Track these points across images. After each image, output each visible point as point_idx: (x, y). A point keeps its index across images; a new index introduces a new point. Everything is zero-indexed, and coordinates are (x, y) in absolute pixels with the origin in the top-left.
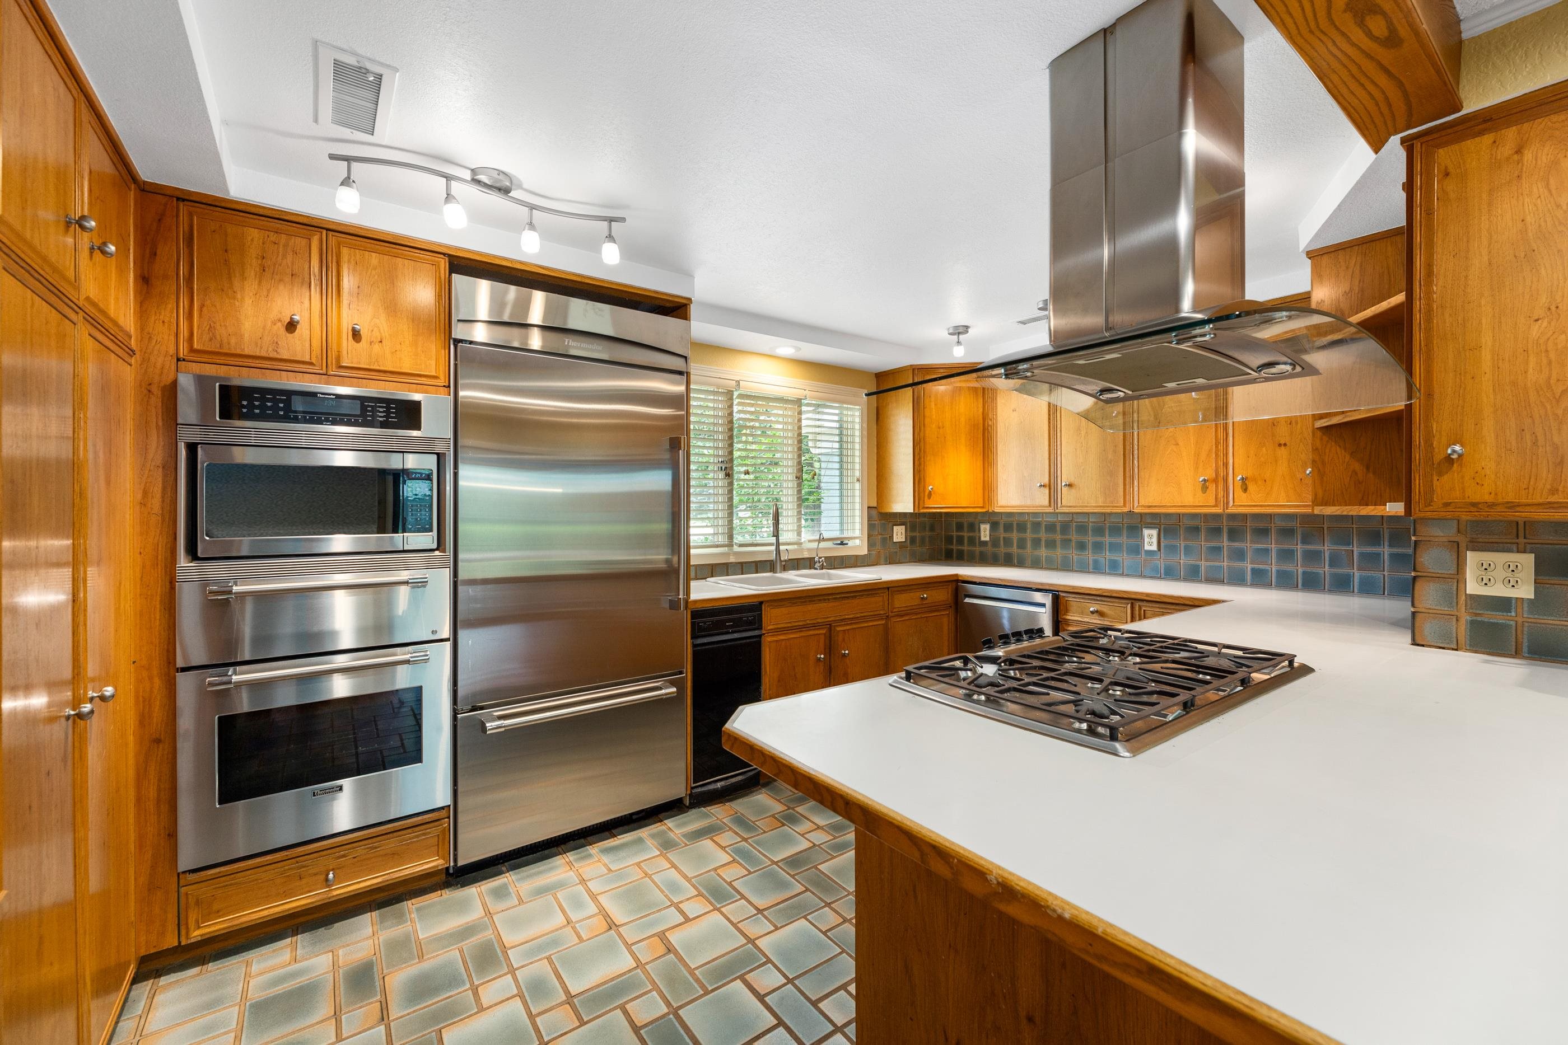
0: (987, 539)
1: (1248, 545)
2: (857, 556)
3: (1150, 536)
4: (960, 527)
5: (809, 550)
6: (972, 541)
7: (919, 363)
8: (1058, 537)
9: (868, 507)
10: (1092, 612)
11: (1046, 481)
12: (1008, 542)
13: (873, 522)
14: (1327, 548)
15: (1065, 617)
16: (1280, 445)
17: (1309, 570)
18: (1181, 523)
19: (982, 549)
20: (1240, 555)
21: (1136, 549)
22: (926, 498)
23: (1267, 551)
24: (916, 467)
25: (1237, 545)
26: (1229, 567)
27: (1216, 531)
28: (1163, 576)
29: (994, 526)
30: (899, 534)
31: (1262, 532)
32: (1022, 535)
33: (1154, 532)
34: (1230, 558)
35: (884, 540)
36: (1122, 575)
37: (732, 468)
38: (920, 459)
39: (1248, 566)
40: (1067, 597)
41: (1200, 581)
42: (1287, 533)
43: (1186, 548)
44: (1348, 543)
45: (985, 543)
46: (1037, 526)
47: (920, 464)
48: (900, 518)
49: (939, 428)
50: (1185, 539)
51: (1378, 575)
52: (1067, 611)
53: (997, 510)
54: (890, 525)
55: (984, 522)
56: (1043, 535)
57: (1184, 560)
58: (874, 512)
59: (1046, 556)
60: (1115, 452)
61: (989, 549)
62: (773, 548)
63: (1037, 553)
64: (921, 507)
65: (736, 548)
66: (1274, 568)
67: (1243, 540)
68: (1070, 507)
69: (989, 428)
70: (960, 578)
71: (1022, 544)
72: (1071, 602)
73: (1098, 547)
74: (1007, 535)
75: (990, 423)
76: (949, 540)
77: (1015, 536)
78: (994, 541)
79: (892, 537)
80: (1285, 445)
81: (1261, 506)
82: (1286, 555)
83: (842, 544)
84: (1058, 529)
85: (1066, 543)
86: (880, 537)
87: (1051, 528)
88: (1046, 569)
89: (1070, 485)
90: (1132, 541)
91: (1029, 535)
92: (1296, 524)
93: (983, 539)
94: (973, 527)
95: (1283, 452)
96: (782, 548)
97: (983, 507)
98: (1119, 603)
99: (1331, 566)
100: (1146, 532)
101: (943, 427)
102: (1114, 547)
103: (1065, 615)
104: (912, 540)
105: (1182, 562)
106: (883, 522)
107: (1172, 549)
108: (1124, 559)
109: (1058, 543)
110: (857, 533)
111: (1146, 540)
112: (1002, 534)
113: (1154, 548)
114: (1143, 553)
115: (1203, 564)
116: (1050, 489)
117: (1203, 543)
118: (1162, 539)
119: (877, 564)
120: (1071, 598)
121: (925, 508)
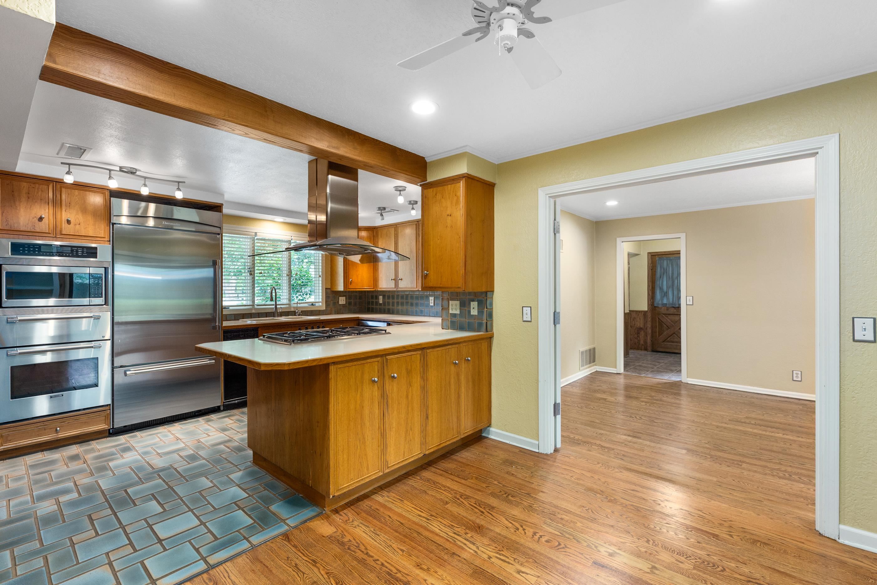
0: (382, 302)
2: (320, 310)
3: (432, 300)
4: (372, 297)
5: (294, 307)
6: (377, 303)
9: (326, 289)
11: (394, 278)
12: (389, 303)
13: (328, 295)
19: (380, 307)
21: (428, 306)
22: (349, 284)
24: (345, 271)
28: (436, 316)
29: (383, 297)
30: (342, 301)
32: (393, 301)
33: (433, 298)
35: (334, 304)
36: (424, 316)
37: (254, 271)
38: (346, 267)
45: (381, 304)
46: (398, 296)
48: (340, 294)
53: (379, 290)
54: (338, 296)
55: (381, 295)
56: (400, 300)
58: (329, 291)
59: (401, 309)
61: (382, 307)
62: (274, 306)
63: (398, 308)
65: (256, 307)
68: (402, 288)
70: (360, 319)
71: (393, 304)
73: (417, 305)
74: (388, 301)
76: (369, 303)
77: (391, 301)
78: (384, 303)
79: (338, 302)
83: (312, 305)
84: (402, 297)
85: (407, 303)
86: (332, 302)
88: (401, 314)
89: (401, 279)
90: (427, 302)
91: (395, 300)
93: (380, 302)
94: (377, 298)
96: (278, 306)
97: (374, 288)
100: (430, 298)
102: (421, 305)
104: (350, 304)
106: (334, 295)
107: (438, 305)
108: (425, 309)
109: (405, 303)
110: (320, 300)
111: (430, 301)
112: (386, 300)
113: (433, 304)
114: (430, 307)
116: (395, 282)
118: (435, 301)
119: (330, 314)
121: (348, 289)
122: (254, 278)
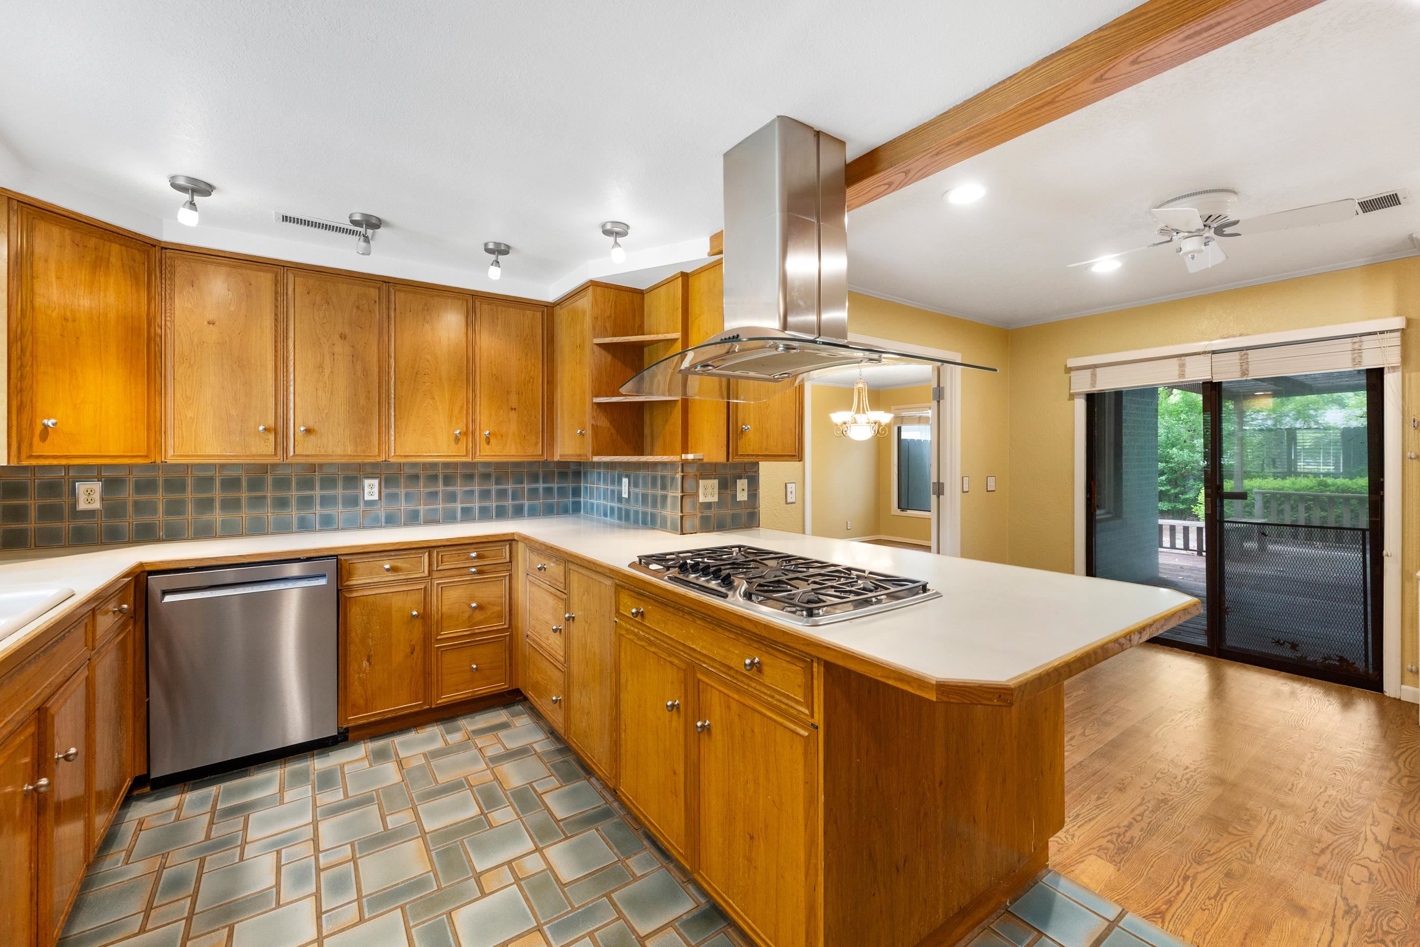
0: (96, 506)
1: (459, 488)
6: (52, 512)
8: (244, 495)
10: (388, 570)
11: (271, 422)
12: (143, 507)
14: (510, 487)
15: (347, 583)
16: (512, 409)
17: (499, 504)
18: (402, 472)
19: (81, 522)
20: (452, 497)
21: (353, 501)
22: (36, 439)
23: (472, 492)
24: (13, 382)
25: (449, 488)
26: (444, 509)
27: (433, 478)
28: (383, 524)
29: (112, 484)
31: (469, 477)
32: (177, 496)
33: (376, 482)
34: (444, 501)
36: (337, 529)
38: (22, 367)
39: (459, 506)
40: (351, 560)
41: (420, 524)
42: (486, 477)
43: (407, 495)
44: (522, 483)
45: (91, 513)
47: (22, 378)
49: (66, 319)
50: (405, 487)
51: (536, 502)
52: (350, 575)
55: (85, 479)
56: (217, 494)
57: (403, 506)
59: (223, 521)
61: (99, 523)
63: (206, 517)
64: (24, 455)
66: (476, 505)
67: (455, 485)
68: (307, 456)
69: (158, 339)
70: (147, 568)
71: (175, 508)
72: (356, 565)
73: (305, 502)
74: (143, 497)
77: (160, 497)
78: (112, 509)
80: (515, 409)
81: (499, 456)
82: (485, 494)
84: (244, 484)
85: (256, 502)
87: (231, 484)
89: (307, 431)
90: (349, 492)
91: (190, 495)
92: (491, 470)
93: (83, 506)
94: (55, 489)
95: (513, 415)
97: (146, 457)
98: (415, 554)
99: (513, 499)
100: (367, 482)
101: (74, 321)
102: (325, 501)
103: (347, 580)
105: (402, 508)
107: (393, 497)
108: (339, 512)
109: (244, 502)
111: (367, 490)
112: (129, 495)
113: (376, 497)
114: (362, 504)
115: (422, 508)
116: (276, 434)
117: (422, 489)
118: (383, 489)
120: (355, 559)
121: (30, 457)
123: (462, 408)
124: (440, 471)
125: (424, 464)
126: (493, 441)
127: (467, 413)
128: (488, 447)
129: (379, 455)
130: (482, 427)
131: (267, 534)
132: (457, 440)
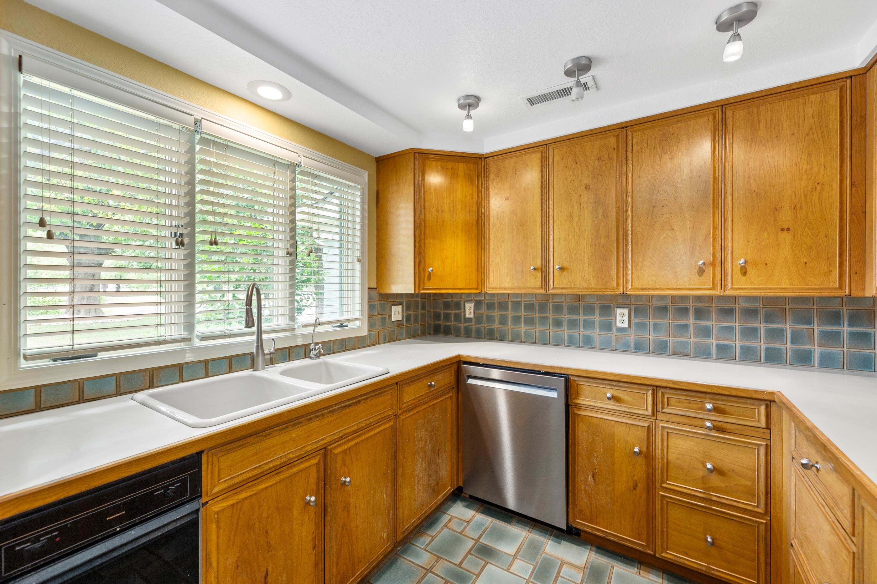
0: (472, 316)
1: (714, 323)
2: (357, 338)
3: (622, 315)
4: (447, 305)
5: (304, 336)
6: (458, 317)
7: (419, 147)
8: (536, 315)
9: (369, 288)
11: (538, 264)
12: (490, 319)
13: (373, 303)
14: (789, 327)
16: (783, 230)
17: (771, 345)
18: (650, 304)
19: (467, 325)
20: (706, 332)
21: (608, 326)
22: (426, 279)
23: (731, 329)
24: (416, 249)
25: (703, 323)
26: (695, 343)
27: (684, 311)
28: (633, 350)
29: (478, 304)
30: (397, 313)
31: (727, 312)
32: (504, 313)
33: (626, 311)
34: (696, 335)
35: (383, 319)
36: (595, 348)
38: (420, 241)
39: (714, 342)
40: (579, 381)
41: (669, 355)
42: (751, 313)
43: (655, 325)
44: (809, 323)
45: (470, 320)
46: (517, 305)
47: (420, 247)
48: (397, 299)
49: (438, 212)
50: (654, 318)
51: (836, 350)
52: (578, 395)
53: (489, 291)
54: (389, 305)
55: (469, 301)
56: (522, 313)
57: (652, 336)
58: (374, 294)
59: (525, 331)
60: (608, 237)
61: (474, 326)
62: (254, 338)
63: (517, 328)
64: (421, 288)
65: (197, 343)
66: (737, 344)
67: (709, 319)
68: (562, 288)
69: (483, 216)
70: (462, 359)
71: (503, 321)
72: (583, 387)
73: (573, 324)
74: (490, 313)
75: (483, 211)
76: (437, 316)
77: (497, 313)
78: (478, 319)
79: (390, 317)
80: (788, 229)
81: (762, 289)
82: (749, 333)
83: (342, 326)
84: (536, 307)
85: (544, 320)
86: (379, 317)
87: (530, 307)
89: (562, 269)
90: (604, 319)
91: (510, 313)
92: (759, 305)
93: (468, 316)
94: (459, 306)
95: (786, 237)
96: (264, 336)
97: (477, 289)
98: (638, 389)
99: (793, 342)
100: (619, 311)
101: (442, 212)
102: (588, 325)
103: (576, 398)
104: (407, 318)
105: (651, 337)
106: (382, 302)
107: (642, 326)
108: (597, 334)
109: (536, 320)
110: (357, 315)
111: (618, 318)
112: (484, 311)
113: (626, 325)
114: (615, 330)
115: (671, 340)
116: (542, 272)
117: (671, 321)
118: (633, 318)
119: (376, 344)
120: (581, 382)
121: (424, 289)
122: (191, 256)
123: (707, 236)
124: (691, 304)
125: (673, 297)
126: (751, 271)
127: (714, 240)
128: (743, 278)
129: (617, 288)
130: (735, 254)
131: (549, 344)
132: (701, 271)
